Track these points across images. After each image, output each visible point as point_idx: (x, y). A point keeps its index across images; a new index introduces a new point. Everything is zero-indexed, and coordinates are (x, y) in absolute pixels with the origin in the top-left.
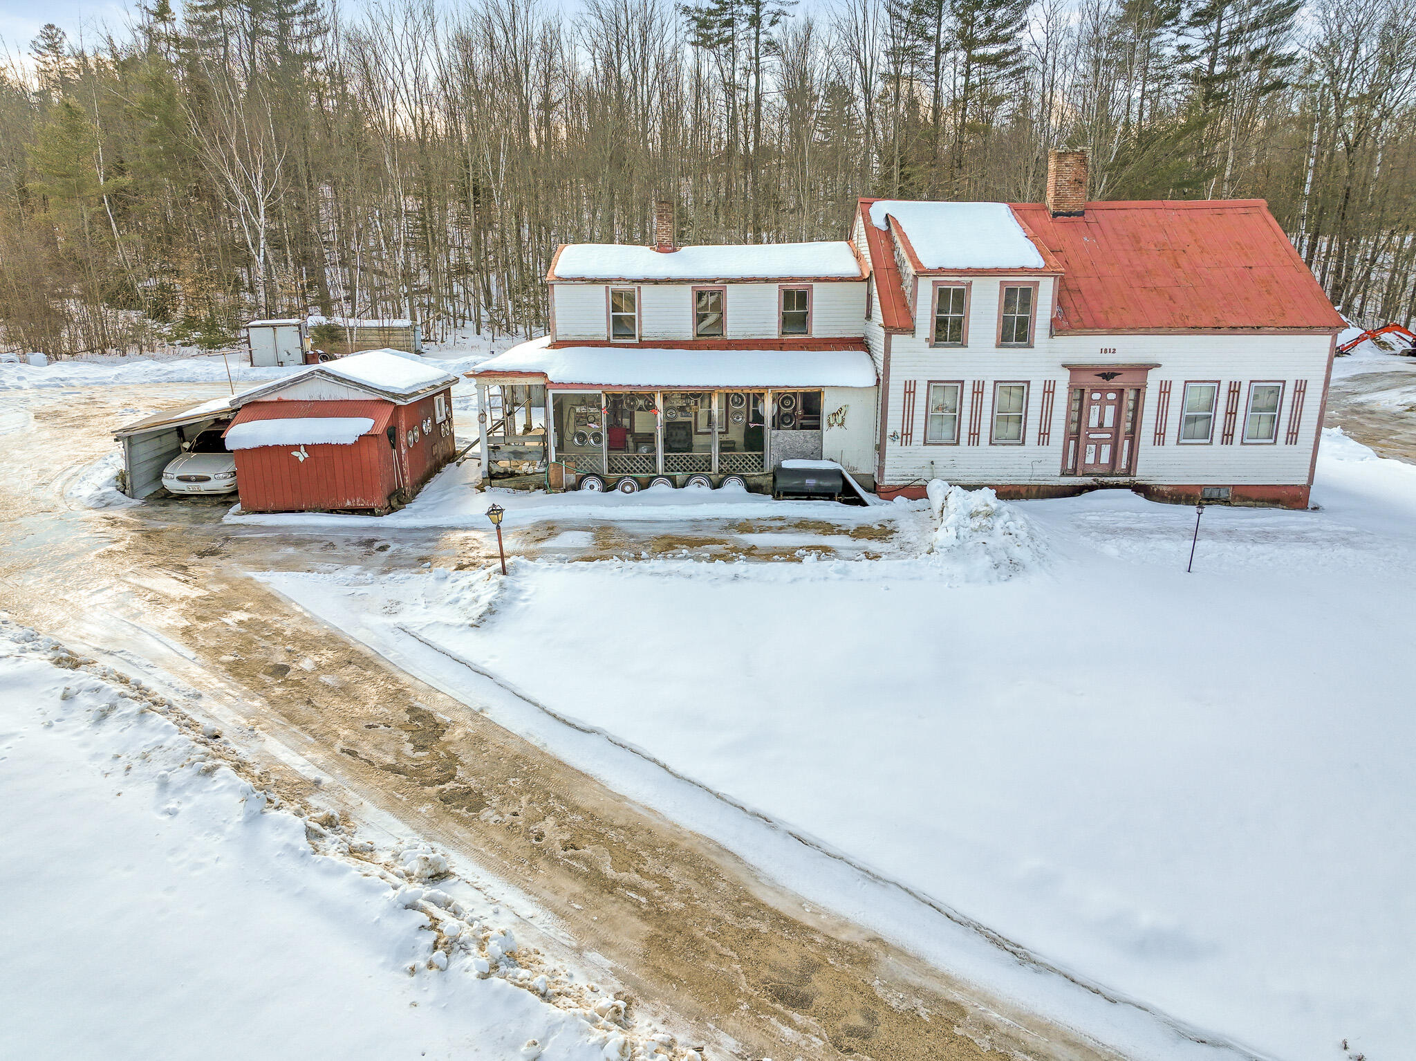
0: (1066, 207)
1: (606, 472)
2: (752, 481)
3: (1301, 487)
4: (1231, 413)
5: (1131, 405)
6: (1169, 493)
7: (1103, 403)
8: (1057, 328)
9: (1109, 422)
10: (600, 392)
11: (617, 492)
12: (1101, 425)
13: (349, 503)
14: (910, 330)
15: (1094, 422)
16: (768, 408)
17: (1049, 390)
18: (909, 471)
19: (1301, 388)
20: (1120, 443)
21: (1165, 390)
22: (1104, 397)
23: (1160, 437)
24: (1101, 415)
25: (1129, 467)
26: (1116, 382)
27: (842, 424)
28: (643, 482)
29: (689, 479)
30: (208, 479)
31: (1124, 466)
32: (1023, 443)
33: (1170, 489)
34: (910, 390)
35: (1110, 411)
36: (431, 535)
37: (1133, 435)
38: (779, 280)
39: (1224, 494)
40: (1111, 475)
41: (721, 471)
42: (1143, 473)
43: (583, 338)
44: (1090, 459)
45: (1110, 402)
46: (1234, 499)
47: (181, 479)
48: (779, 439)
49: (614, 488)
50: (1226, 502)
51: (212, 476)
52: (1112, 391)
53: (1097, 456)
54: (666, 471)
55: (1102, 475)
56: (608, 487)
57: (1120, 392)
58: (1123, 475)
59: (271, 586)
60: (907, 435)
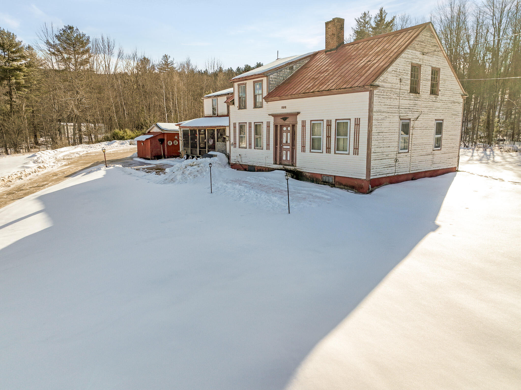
0: (330, 47)
1: (190, 154)
3: (363, 180)
4: (328, 137)
5: (294, 132)
6: (309, 177)
7: (287, 132)
12: (287, 142)
13: (147, 157)
14: (233, 102)
17: (268, 126)
19: (357, 124)
20: (292, 150)
21: (304, 123)
22: (287, 129)
23: (303, 148)
24: (286, 137)
25: (294, 162)
32: (263, 149)
33: (309, 174)
34: (235, 126)
35: (289, 135)
37: (295, 147)
39: (331, 180)
40: (289, 165)
42: (299, 165)
44: (284, 158)
46: (335, 184)
48: (218, 145)
49: (188, 158)
50: (332, 185)
52: (288, 126)
53: (286, 156)
60: (235, 144)
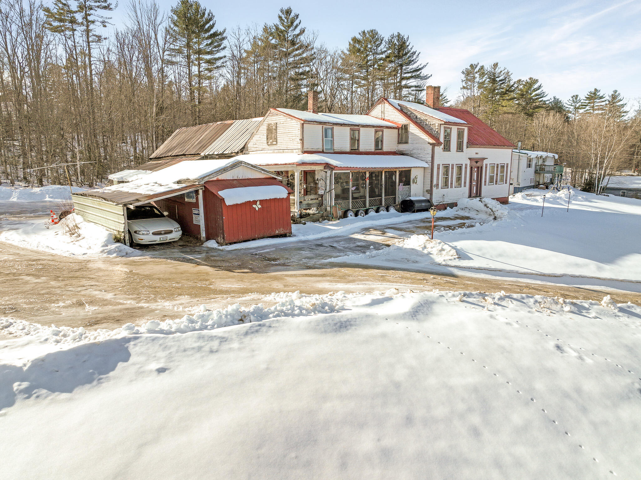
0: (435, 106)
1: (351, 208)
4: (497, 174)
5: (480, 172)
8: (467, 146)
9: (475, 178)
10: (349, 171)
11: (360, 216)
13: (277, 232)
16: (398, 177)
17: (466, 167)
18: (438, 199)
19: (507, 166)
21: (486, 167)
23: (485, 183)
25: (480, 194)
26: (478, 164)
27: (416, 183)
28: (365, 211)
29: (378, 209)
30: (171, 232)
32: (461, 186)
34: (438, 168)
38: (376, 126)
40: (476, 197)
41: (385, 204)
42: (483, 195)
43: (314, 150)
45: (476, 172)
47: (154, 234)
51: (173, 229)
54: (369, 206)
56: (356, 215)
57: (478, 168)
60: (437, 185)
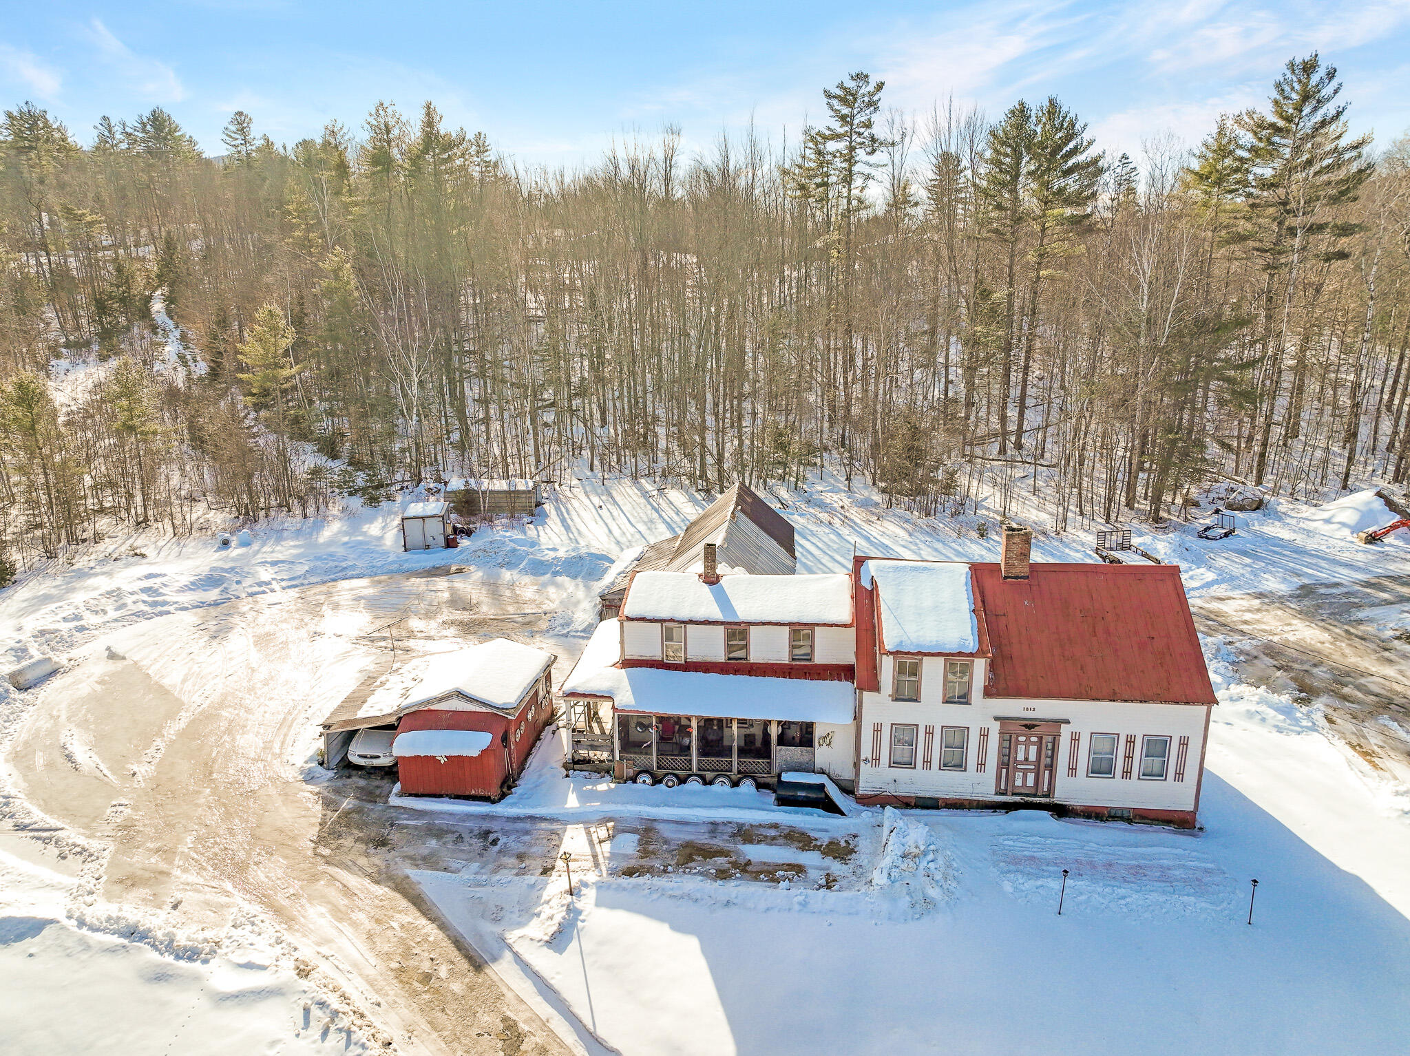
0: (1013, 572)
1: (655, 768)
2: (762, 780)
3: (1188, 812)
4: (1129, 757)
5: (1050, 746)
6: (1082, 811)
7: (1028, 743)
8: (988, 693)
9: (1033, 757)
11: (662, 786)
12: (1026, 759)
13: (473, 792)
14: (876, 687)
15: (1021, 757)
16: (774, 731)
17: (984, 734)
18: (878, 785)
19: (1184, 743)
20: (1041, 773)
21: (1075, 739)
22: (1028, 738)
23: (1072, 770)
24: (1026, 751)
25: (1049, 790)
26: (1036, 731)
27: (829, 745)
28: (682, 777)
29: (716, 778)
30: (379, 757)
31: (1045, 790)
32: (965, 770)
33: (1082, 808)
34: (877, 730)
35: (1033, 750)
36: (528, 826)
37: (1051, 767)
38: (789, 624)
39: (1126, 815)
40: (1035, 796)
41: (739, 772)
42: (1059, 796)
43: (644, 658)
44: (1019, 783)
45: (1033, 743)
46: (1135, 818)
47: (360, 756)
48: (783, 753)
49: (660, 782)
50: (1129, 821)
52: (1035, 735)
53: (1024, 781)
54: (699, 770)
55: (1027, 795)
56: (657, 781)
57: (1040, 738)
58: (1044, 796)
59: (420, 886)
60: (876, 760)
